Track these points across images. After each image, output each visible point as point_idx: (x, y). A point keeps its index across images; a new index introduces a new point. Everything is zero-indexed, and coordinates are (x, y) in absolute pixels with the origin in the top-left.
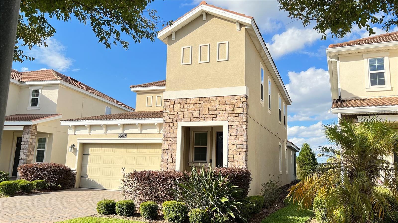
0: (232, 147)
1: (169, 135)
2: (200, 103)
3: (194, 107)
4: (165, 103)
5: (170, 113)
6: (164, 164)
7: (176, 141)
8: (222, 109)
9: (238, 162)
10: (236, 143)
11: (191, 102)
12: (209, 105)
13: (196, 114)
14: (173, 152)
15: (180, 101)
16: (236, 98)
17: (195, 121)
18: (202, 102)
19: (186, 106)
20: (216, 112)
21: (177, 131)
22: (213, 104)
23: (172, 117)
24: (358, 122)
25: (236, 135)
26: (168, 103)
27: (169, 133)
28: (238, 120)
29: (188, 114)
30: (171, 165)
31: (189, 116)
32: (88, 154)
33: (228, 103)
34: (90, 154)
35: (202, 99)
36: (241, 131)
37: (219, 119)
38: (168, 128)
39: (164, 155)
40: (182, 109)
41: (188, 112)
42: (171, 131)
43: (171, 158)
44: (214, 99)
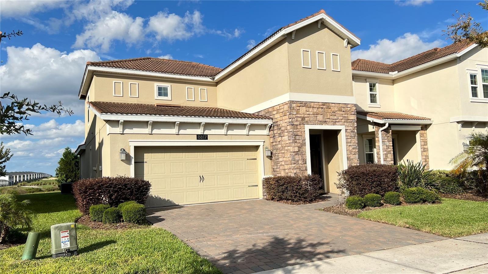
0: (349, 148)
1: (297, 137)
2: (323, 108)
3: (317, 111)
4: (291, 105)
5: (297, 115)
6: (296, 165)
7: (305, 144)
8: (340, 115)
9: (354, 161)
10: (351, 144)
11: (315, 106)
12: (329, 110)
13: (320, 118)
14: (303, 154)
15: (305, 104)
16: (349, 106)
17: (320, 125)
18: (324, 107)
19: (311, 109)
20: (335, 117)
21: (305, 133)
22: (333, 110)
23: (300, 119)
24: (391, 130)
25: (351, 138)
26: (294, 105)
27: (298, 135)
28: (351, 125)
29: (313, 118)
30: (303, 166)
31: (314, 120)
32: (144, 162)
33: (344, 110)
34: (146, 162)
35: (324, 104)
36: (354, 135)
37: (338, 123)
38: (296, 130)
39: (295, 157)
40: (307, 112)
41: (313, 115)
42: (299, 133)
43: (302, 160)
44: (333, 105)
